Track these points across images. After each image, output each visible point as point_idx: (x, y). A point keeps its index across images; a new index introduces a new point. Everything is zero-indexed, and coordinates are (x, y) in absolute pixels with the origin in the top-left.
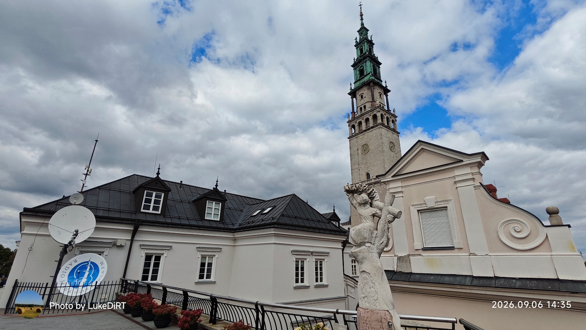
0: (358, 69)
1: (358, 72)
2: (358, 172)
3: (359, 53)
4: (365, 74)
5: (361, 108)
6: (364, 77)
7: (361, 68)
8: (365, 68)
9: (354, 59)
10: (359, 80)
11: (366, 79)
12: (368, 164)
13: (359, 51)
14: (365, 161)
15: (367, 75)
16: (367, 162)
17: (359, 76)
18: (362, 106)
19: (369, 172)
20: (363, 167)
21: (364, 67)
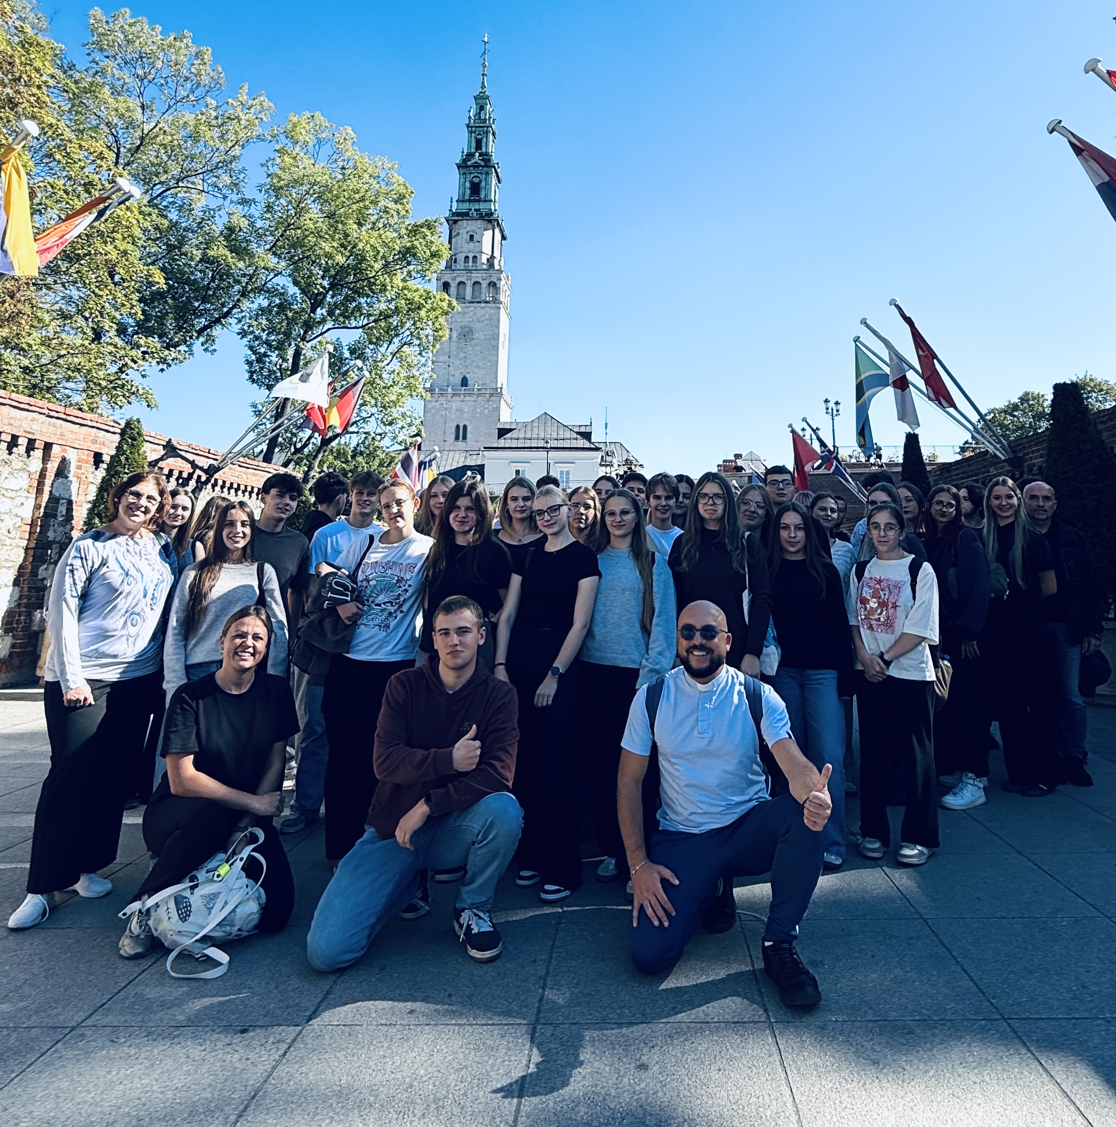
0: (469, 178)
1: (468, 185)
2: (445, 369)
3: (474, 145)
4: (482, 196)
5: (467, 257)
6: (479, 201)
7: (476, 180)
8: (483, 183)
9: (463, 152)
10: (470, 201)
11: (482, 206)
12: (469, 362)
13: (473, 141)
14: (462, 355)
15: (485, 201)
16: (465, 357)
17: (468, 192)
18: (471, 255)
19: (468, 376)
20: (457, 363)
21: (481, 182)
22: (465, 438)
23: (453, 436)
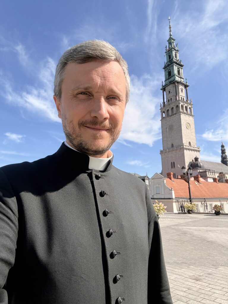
0: (167, 71)
2: (166, 143)
3: (168, 58)
4: (172, 75)
5: (169, 100)
6: (171, 78)
7: (170, 70)
9: (165, 63)
10: (168, 79)
12: (173, 138)
14: (171, 136)
20: (169, 139)
22: (174, 167)
23: (171, 167)
